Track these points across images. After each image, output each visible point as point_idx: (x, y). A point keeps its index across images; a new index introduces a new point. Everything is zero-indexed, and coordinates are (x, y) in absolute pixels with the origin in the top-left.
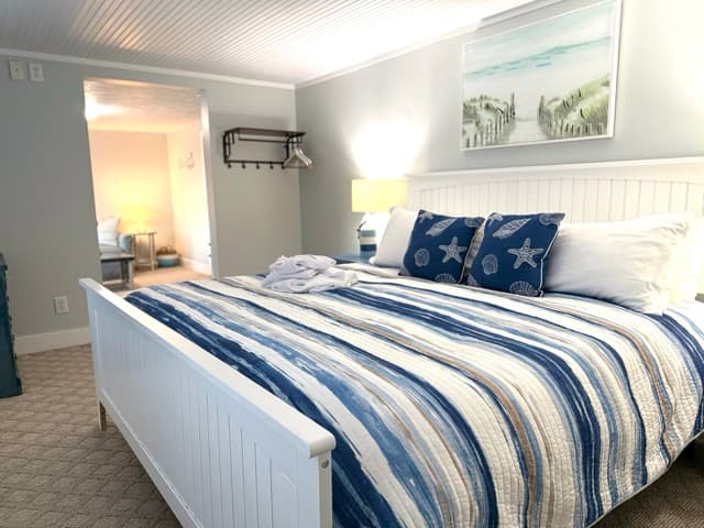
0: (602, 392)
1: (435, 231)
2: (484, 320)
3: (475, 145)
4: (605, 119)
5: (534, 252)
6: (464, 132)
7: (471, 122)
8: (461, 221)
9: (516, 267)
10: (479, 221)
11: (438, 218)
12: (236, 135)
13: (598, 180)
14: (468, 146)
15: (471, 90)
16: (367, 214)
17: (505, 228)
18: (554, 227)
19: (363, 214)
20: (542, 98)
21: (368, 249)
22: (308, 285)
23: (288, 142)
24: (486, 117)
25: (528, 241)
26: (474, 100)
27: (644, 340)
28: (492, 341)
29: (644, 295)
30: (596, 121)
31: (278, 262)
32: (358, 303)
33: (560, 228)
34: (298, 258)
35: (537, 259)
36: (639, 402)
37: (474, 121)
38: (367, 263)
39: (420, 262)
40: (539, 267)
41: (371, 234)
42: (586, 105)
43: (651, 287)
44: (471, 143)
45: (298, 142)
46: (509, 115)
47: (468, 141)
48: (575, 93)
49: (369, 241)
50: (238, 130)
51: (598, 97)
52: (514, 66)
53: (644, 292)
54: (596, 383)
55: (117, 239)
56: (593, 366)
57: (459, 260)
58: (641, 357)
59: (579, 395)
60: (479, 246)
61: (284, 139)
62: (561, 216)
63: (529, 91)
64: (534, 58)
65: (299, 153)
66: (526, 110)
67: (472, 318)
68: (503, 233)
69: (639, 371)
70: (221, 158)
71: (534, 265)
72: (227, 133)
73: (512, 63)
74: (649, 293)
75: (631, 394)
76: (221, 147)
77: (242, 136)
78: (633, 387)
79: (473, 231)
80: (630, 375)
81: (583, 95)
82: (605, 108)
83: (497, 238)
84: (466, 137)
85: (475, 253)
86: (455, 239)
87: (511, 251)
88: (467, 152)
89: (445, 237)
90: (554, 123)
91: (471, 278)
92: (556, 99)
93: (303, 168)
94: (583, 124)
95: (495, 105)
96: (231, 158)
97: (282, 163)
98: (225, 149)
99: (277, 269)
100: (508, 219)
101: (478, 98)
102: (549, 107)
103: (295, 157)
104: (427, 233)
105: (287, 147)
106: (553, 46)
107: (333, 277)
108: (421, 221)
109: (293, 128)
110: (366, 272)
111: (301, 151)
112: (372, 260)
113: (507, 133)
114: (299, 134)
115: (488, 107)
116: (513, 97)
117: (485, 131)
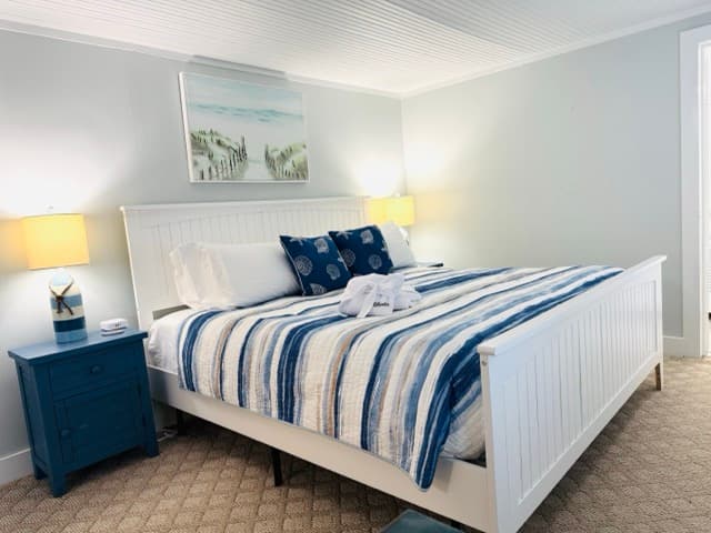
3: (211, 178)
4: (306, 170)
6: (196, 163)
7: (202, 154)
14: (203, 178)
20: (267, 147)
24: (220, 153)
26: (204, 133)
37: (207, 154)
42: (297, 158)
44: (206, 176)
46: (241, 154)
47: (202, 174)
48: (288, 148)
51: (301, 155)
73: (239, 110)
81: (293, 151)
84: (199, 169)
88: (202, 184)
90: (277, 168)
92: (277, 150)
94: (295, 171)
95: (227, 143)
101: (208, 131)
102: (273, 154)
113: (241, 171)
115: (219, 143)
116: (243, 140)
117: (220, 166)
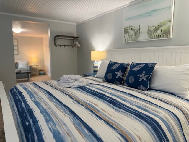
0: (173, 135)
1: (114, 67)
2: (128, 101)
3: (128, 41)
4: (169, 33)
5: (146, 76)
6: (124, 37)
7: (126, 34)
8: (122, 64)
9: (140, 81)
10: (128, 64)
11: (115, 63)
12: (58, 38)
13: (167, 52)
14: (126, 41)
15: (127, 24)
16: (96, 61)
17: (136, 67)
18: (153, 68)
19: (94, 61)
20: (149, 26)
21: (96, 72)
22: (71, 85)
23: (74, 40)
24: (131, 32)
25: (144, 72)
26: (128, 27)
27: (187, 111)
28: (130, 112)
29: (185, 92)
30: (166, 33)
31: (63, 77)
32: (86, 92)
33: (155, 68)
34: (69, 76)
35: (147, 78)
36: (186, 137)
37: (128, 33)
38: (94, 76)
39: (109, 77)
40: (148, 81)
41: (97, 67)
42: (163, 28)
43: (187, 90)
44: (127, 40)
45: (77, 40)
46: (138, 31)
47: (126, 40)
48: (159, 24)
49: (96, 69)
50: (58, 36)
51: (167, 26)
52: (140, 16)
53: (185, 91)
54: (170, 131)
55: (27, 67)
56: (169, 124)
57: (121, 77)
58: (186, 118)
59: (164, 138)
60: (128, 72)
61: (73, 39)
62: (155, 64)
63: (144, 24)
64: (146, 14)
65: (77, 43)
66: (144, 30)
67: (124, 100)
68: (136, 69)
69: (186, 123)
70: (54, 44)
71: (146, 80)
72: (55, 37)
73: (139, 15)
74: (186, 92)
75: (183, 133)
76: (54, 41)
77: (60, 38)
78: (184, 131)
79: (126, 68)
80: (182, 126)
81: (162, 25)
82: (169, 29)
83: (134, 71)
84: (125, 38)
85: (127, 75)
86: (120, 70)
87: (138, 75)
88: (125, 43)
89: (117, 70)
90: (152, 34)
91: (125, 83)
92: (153, 26)
93: (78, 47)
94: (162, 34)
95: (134, 28)
96: (57, 44)
97: (72, 46)
98: (55, 42)
99: (62, 79)
100: (137, 64)
101: (129, 26)
102: (151, 29)
103: (76, 44)
104: (112, 68)
105: (74, 41)
106: (152, 10)
107: (80, 82)
108: (110, 64)
109: (75, 36)
110: (92, 80)
111: (77, 42)
112: (96, 75)
113: (138, 37)
114: (77, 38)
115: (132, 29)
116: (140, 26)
117: (131, 37)
